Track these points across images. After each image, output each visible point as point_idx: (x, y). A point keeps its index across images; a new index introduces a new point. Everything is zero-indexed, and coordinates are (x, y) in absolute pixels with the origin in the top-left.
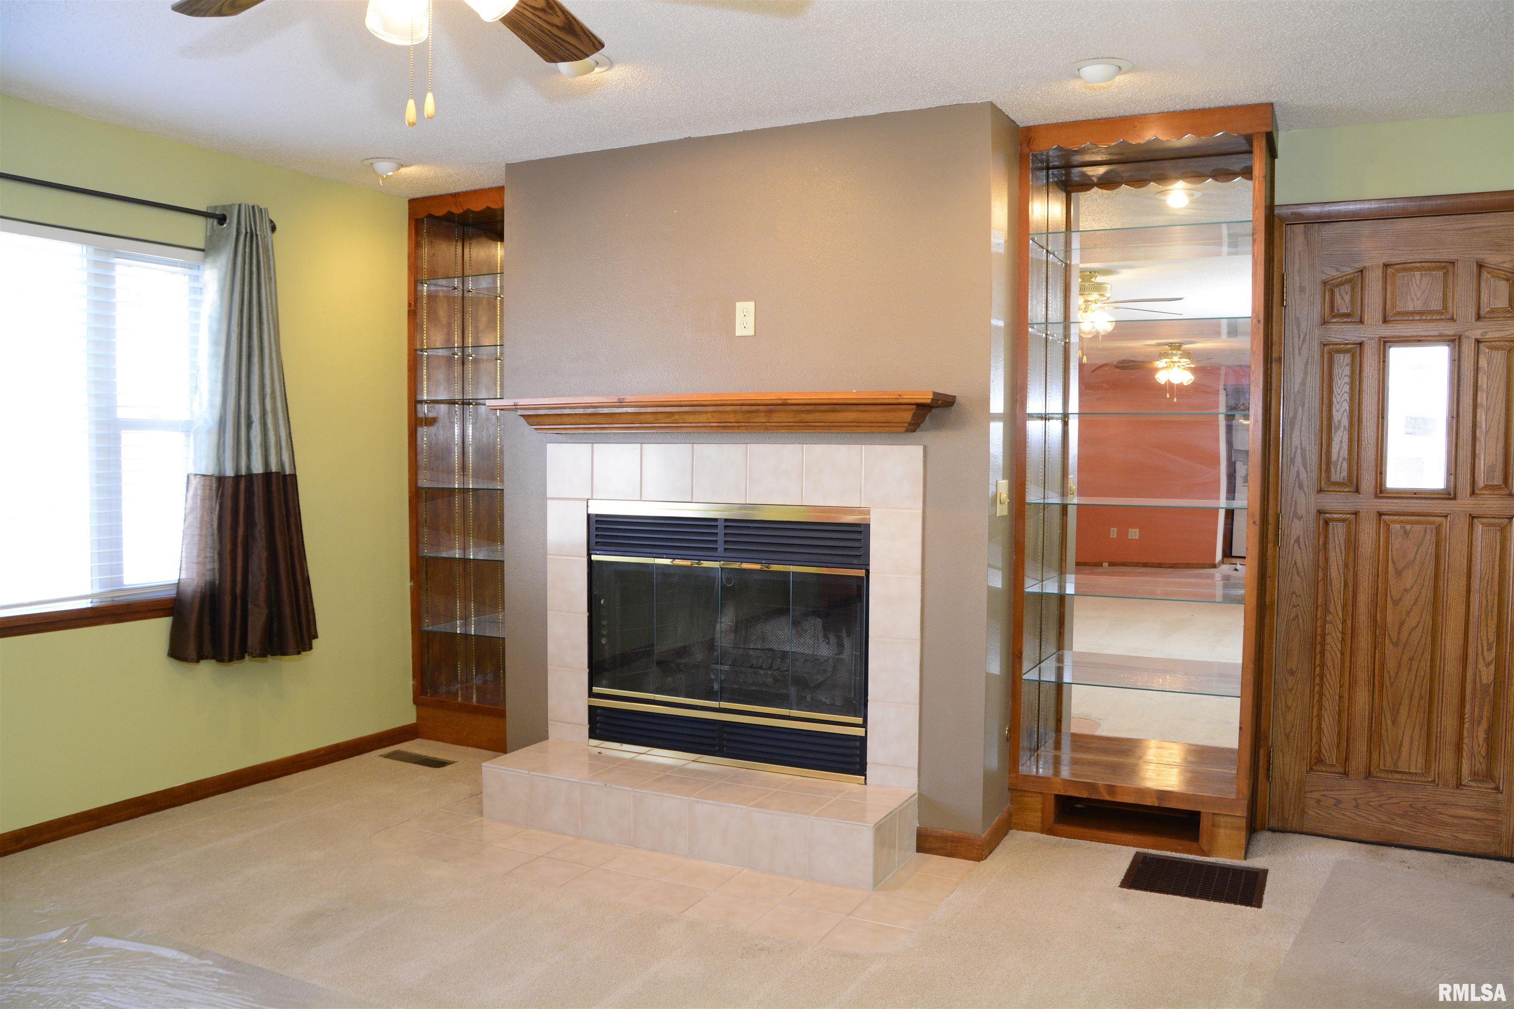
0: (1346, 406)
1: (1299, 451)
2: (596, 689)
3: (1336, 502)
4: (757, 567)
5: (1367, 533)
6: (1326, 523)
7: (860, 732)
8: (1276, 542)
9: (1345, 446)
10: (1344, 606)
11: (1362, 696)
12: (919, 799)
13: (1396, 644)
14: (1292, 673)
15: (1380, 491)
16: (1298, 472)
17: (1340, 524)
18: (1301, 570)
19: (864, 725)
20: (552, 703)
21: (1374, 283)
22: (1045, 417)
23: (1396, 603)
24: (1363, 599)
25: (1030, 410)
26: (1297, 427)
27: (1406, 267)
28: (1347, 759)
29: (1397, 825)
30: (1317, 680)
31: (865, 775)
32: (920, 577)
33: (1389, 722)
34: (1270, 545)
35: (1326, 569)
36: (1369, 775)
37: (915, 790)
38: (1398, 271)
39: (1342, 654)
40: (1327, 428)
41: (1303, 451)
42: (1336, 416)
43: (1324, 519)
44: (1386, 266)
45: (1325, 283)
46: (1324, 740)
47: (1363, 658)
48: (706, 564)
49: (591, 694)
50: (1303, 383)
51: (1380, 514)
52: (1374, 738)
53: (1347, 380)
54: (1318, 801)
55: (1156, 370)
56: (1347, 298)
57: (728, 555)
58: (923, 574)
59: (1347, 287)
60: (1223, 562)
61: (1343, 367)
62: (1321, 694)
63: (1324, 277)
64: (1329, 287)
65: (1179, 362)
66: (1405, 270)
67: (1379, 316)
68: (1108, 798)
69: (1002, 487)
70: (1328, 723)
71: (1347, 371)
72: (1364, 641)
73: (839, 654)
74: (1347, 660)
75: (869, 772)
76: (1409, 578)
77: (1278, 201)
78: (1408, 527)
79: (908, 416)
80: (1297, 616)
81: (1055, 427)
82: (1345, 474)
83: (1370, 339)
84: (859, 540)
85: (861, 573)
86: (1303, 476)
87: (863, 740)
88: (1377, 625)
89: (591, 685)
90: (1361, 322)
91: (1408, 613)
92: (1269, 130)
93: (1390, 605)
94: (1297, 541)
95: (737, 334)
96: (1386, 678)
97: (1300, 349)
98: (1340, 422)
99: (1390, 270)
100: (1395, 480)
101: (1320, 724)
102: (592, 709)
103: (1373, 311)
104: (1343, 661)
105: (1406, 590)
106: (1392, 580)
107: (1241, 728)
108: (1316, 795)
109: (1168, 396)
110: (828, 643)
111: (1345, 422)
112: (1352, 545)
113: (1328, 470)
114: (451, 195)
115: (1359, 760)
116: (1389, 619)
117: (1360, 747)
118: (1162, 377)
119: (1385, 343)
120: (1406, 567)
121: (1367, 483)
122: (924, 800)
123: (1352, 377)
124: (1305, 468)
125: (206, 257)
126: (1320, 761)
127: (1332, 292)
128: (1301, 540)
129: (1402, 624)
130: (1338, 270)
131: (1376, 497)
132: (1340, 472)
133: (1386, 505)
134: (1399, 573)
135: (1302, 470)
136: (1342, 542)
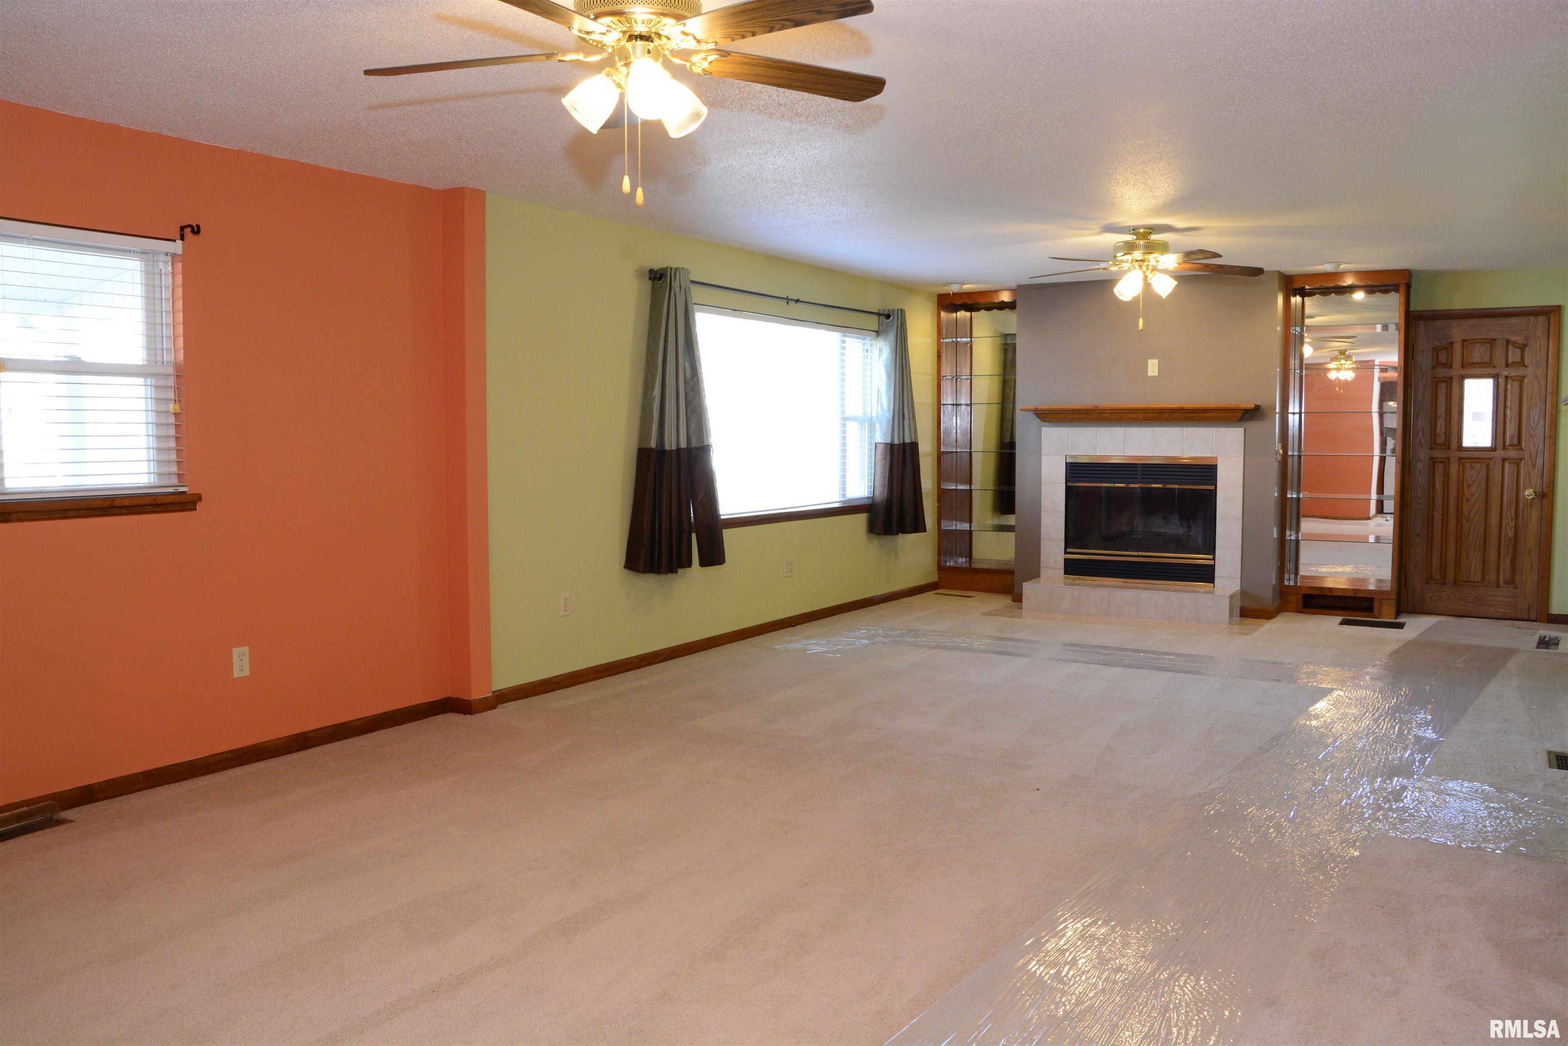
0: (1444, 407)
1: (1421, 429)
2: (1068, 550)
3: (1438, 454)
4: (1160, 486)
5: (1454, 468)
6: (1434, 463)
7: (1211, 562)
8: (1409, 472)
9: (1443, 426)
10: (1443, 503)
11: (1452, 547)
12: (1241, 593)
13: (1468, 521)
14: (1418, 536)
15: (1460, 447)
16: (1420, 439)
17: (1441, 464)
18: (1422, 486)
19: (1214, 559)
20: (1042, 558)
21: (1457, 348)
22: (1294, 414)
23: (1468, 500)
24: (1452, 499)
25: (1290, 411)
26: (1420, 418)
27: (1473, 342)
28: (1445, 577)
29: (1469, 607)
30: (1430, 539)
31: (1214, 583)
32: (1242, 489)
33: (1465, 558)
34: (1406, 475)
35: (1434, 486)
36: (1455, 584)
37: (1239, 588)
38: (1469, 343)
39: (1442, 526)
40: (1434, 418)
41: (1423, 429)
42: (1439, 412)
43: (1433, 462)
44: (1464, 341)
45: (1434, 348)
46: (1434, 568)
47: (1452, 527)
48: (1132, 486)
49: (1066, 553)
50: (1423, 397)
51: (1460, 459)
52: (1458, 565)
53: (1444, 395)
54: (1431, 598)
55: (1329, 370)
56: (1445, 356)
57: (1143, 480)
58: (1243, 487)
59: (1445, 351)
60: (1375, 516)
61: (1442, 388)
62: (1432, 546)
63: (1434, 346)
64: (1436, 351)
65: (1345, 364)
66: (1472, 343)
67: (1459, 364)
68: (1329, 594)
69: (1278, 447)
70: (1436, 559)
71: (1444, 391)
72: (1453, 520)
73: (1188, 532)
74: (1445, 528)
75: (1216, 581)
76: (1474, 489)
77: (1412, 308)
78: (1473, 464)
79: (1240, 415)
80: (1420, 509)
81: (1297, 416)
82: (1443, 440)
83: (1456, 375)
84: (1212, 472)
85: (1212, 488)
86: (1423, 441)
87: (1213, 567)
88: (1459, 511)
89: (1066, 547)
90: (1451, 367)
91: (1473, 505)
92: (1407, 282)
93: (1465, 502)
94: (1420, 472)
95: (1149, 375)
96: (1463, 536)
97: (1422, 380)
98: (1441, 415)
99: (1465, 343)
100: (1467, 442)
101: (1431, 560)
102: (1066, 560)
103: (1457, 363)
104: (1442, 530)
105: (1473, 495)
106: (1466, 490)
107: (1393, 558)
108: (1430, 595)
109: (1337, 389)
110: (1183, 527)
111: (1443, 415)
112: (1446, 475)
113: (1435, 438)
114: (965, 293)
115: (1450, 576)
116: (1464, 508)
117: (1451, 570)
118: (1332, 375)
119: (1463, 378)
120: (1472, 484)
121: (1454, 445)
122: (1243, 593)
123: (1446, 393)
124: (1424, 437)
125: (878, 336)
126: (1431, 578)
127: (1437, 354)
128: (1422, 472)
129: (1471, 510)
130: (1440, 343)
131: (1458, 451)
132: (1441, 439)
133: (1463, 455)
134: (1469, 487)
135: (1422, 438)
136: (1442, 472)
